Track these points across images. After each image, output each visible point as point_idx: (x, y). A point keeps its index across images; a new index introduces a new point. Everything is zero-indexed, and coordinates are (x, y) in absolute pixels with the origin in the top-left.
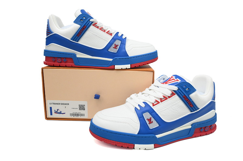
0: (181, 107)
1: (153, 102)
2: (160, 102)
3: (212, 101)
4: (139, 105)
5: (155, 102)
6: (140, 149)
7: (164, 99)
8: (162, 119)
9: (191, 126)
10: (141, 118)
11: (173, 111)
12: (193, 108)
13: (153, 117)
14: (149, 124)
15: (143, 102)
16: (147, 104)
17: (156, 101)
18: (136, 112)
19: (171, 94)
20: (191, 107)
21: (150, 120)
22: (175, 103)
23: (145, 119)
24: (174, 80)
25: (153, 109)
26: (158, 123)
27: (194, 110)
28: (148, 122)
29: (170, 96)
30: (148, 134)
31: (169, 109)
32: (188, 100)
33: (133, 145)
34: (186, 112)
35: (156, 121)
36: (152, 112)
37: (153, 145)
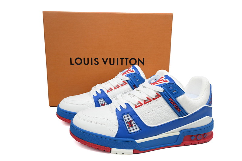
0: (166, 111)
1: (136, 104)
2: (143, 104)
3: (206, 106)
4: (120, 106)
5: (138, 104)
6: (117, 153)
7: (148, 101)
8: (143, 123)
9: (179, 133)
10: (120, 120)
11: (157, 115)
12: (181, 112)
13: (134, 120)
14: (129, 127)
15: (125, 103)
16: (129, 105)
17: (140, 103)
18: (117, 113)
19: (156, 96)
20: (178, 111)
21: (130, 123)
22: (159, 105)
23: (125, 121)
24: (163, 81)
25: (134, 111)
26: (139, 127)
27: (181, 115)
28: (127, 125)
29: (154, 98)
30: (127, 138)
31: (152, 113)
32: (174, 104)
33: (109, 148)
34: (172, 116)
35: (137, 124)
36: (133, 114)
37: (131, 151)
